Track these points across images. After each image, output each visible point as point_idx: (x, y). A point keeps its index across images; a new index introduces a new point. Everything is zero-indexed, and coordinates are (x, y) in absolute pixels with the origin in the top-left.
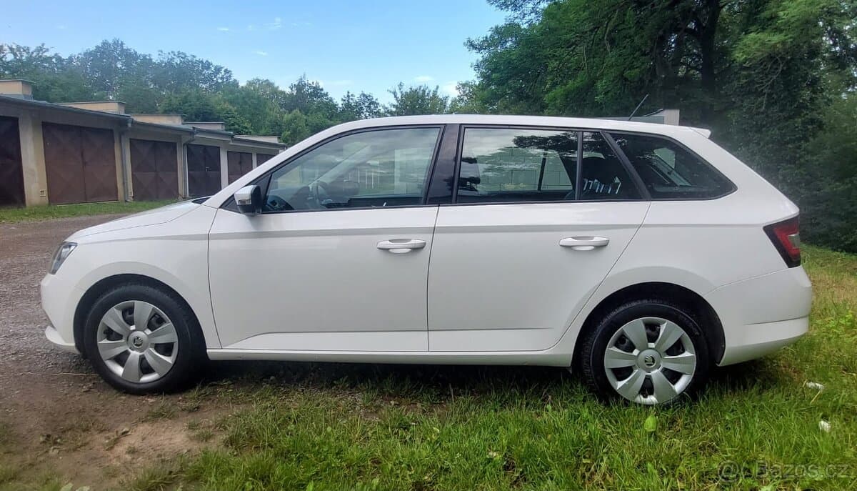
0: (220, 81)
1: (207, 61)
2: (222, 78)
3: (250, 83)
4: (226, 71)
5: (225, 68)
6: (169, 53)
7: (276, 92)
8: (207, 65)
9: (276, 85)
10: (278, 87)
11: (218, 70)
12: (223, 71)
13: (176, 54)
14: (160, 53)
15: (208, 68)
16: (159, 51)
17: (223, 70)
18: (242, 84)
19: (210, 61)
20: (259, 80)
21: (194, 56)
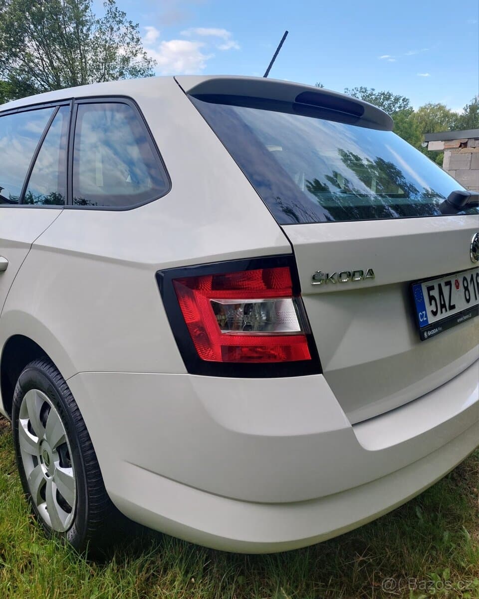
0: (397, 110)
1: (388, 92)
2: (400, 107)
3: (422, 109)
4: (403, 100)
5: (404, 97)
6: (353, 90)
7: (447, 115)
8: (387, 97)
9: (447, 108)
10: (450, 110)
11: (397, 100)
12: (401, 101)
13: (359, 89)
14: (346, 90)
15: (388, 99)
16: (345, 89)
17: (402, 99)
18: (416, 110)
19: (390, 92)
20: (431, 105)
21: (373, 90)
